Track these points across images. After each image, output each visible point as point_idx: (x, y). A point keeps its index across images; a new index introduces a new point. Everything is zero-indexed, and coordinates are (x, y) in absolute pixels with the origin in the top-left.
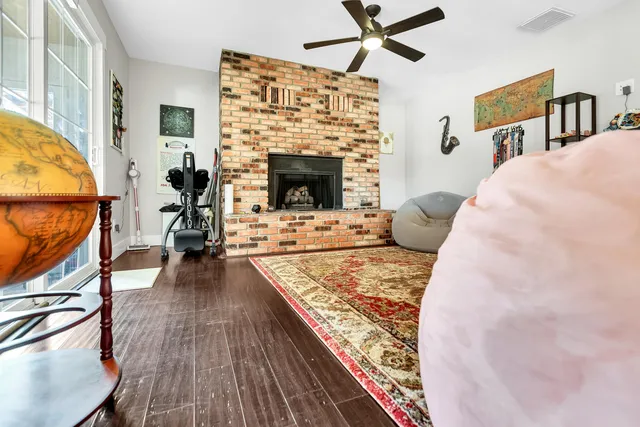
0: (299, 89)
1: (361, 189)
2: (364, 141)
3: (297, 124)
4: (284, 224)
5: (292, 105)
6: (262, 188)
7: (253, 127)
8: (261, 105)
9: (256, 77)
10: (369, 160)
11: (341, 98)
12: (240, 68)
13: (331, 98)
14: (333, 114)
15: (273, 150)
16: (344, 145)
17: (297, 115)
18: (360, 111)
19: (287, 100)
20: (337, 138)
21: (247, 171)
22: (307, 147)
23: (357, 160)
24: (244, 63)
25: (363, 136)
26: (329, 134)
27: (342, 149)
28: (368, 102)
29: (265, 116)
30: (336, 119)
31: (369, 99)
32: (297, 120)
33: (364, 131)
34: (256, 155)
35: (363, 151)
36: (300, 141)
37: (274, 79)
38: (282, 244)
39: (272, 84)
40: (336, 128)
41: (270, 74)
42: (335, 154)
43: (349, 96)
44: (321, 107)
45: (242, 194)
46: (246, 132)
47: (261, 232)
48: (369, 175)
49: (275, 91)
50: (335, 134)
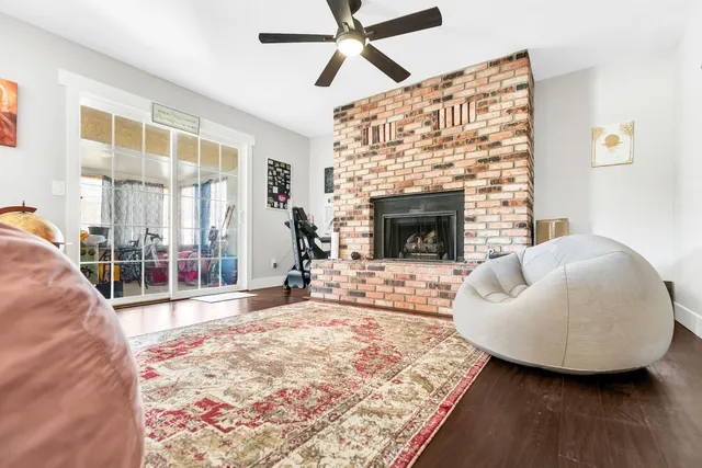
0: (401, 117)
1: (489, 233)
2: (496, 159)
3: (399, 160)
5: (393, 139)
6: (364, 235)
7: (358, 174)
8: (365, 149)
9: (358, 122)
10: (505, 187)
11: (457, 108)
12: (346, 120)
13: (442, 113)
14: (445, 133)
15: (374, 194)
16: (461, 172)
17: (399, 148)
18: (488, 115)
19: (388, 136)
20: (450, 165)
21: (351, 219)
22: (411, 184)
23: (482, 191)
24: (350, 112)
25: (494, 152)
26: (439, 161)
27: (457, 178)
28: (504, 96)
29: (367, 160)
30: (450, 138)
31: (506, 90)
32: (398, 155)
33: (498, 144)
34: (358, 201)
35: (496, 175)
36: (401, 179)
37: (375, 118)
39: (374, 123)
40: (450, 151)
41: (372, 113)
42: (447, 187)
43: (468, 100)
44: (428, 129)
45: (347, 241)
46: (351, 180)
47: (336, 279)
48: (505, 210)
49: (376, 129)
50: (448, 160)
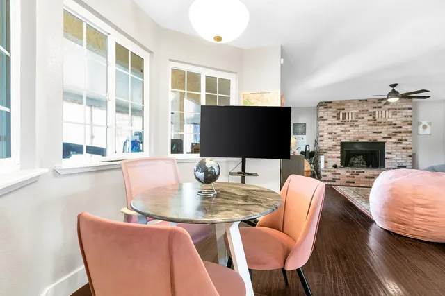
0: (357, 111)
1: (398, 158)
2: (400, 132)
3: (356, 128)
4: (349, 174)
5: (353, 119)
6: (338, 157)
7: (334, 131)
8: (337, 122)
9: (335, 110)
10: (404, 143)
11: (384, 112)
12: (327, 108)
13: (377, 113)
14: (378, 120)
15: (342, 141)
16: (386, 136)
17: (356, 123)
18: (397, 116)
19: (350, 117)
20: (381, 133)
21: (330, 150)
22: (362, 138)
23: (394, 143)
24: (329, 105)
25: (399, 130)
26: (376, 131)
27: (384, 138)
28: (403, 111)
29: (339, 126)
30: (380, 123)
31: (404, 109)
32: (356, 126)
33: (401, 127)
34: (334, 143)
35: (400, 138)
36: (357, 136)
37: (344, 109)
38: (347, 182)
39: (343, 111)
40: (379, 127)
41: (342, 107)
42: (379, 141)
43: (389, 109)
44: (371, 118)
45: (328, 160)
46: (329, 134)
47: (337, 177)
48: (404, 151)
49: (344, 114)
50: (380, 130)
